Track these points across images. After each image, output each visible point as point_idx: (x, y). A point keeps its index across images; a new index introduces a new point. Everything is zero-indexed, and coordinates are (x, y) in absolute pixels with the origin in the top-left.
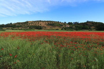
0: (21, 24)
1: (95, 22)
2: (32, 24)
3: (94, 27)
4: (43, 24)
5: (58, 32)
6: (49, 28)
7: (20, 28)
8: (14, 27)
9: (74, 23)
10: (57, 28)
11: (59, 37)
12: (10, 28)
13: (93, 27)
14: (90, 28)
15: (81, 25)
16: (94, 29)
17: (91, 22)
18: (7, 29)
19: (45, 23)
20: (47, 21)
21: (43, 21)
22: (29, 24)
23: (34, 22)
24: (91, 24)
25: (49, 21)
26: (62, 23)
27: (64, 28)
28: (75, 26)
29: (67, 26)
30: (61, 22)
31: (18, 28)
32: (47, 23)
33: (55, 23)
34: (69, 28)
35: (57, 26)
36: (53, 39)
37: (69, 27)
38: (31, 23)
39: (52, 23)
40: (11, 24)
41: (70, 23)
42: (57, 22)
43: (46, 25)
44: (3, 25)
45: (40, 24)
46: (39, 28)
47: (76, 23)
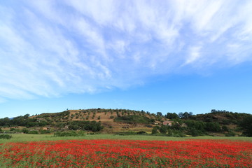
0: (50, 118)
1: (231, 113)
2: (77, 118)
3: (235, 126)
4: (104, 119)
6: (119, 127)
7: (45, 128)
8: (31, 126)
9: (181, 114)
10: (140, 128)
12: (21, 128)
13: (231, 127)
14: (226, 129)
15: (201, 121)
16: (236, 131)
17: (222, 112)
18: (12, 130)
19: (110, 115)
20: (116, 111)
21: (105, 111)
22: (70, 118)
23: (84, 112)
24: (225, 118)
25: (120, 111)
26: (153, 114)
27: (158, 128)
28: (187, 123)
29: (165, 123)
30: (148, 113)
31: (39, 128)
32: (115, 115)
33: (135, 116)
34: (172, 128)
35: (141, 122)
37: (170, 124)
38: (76, 114)
39: (127, 114)
40: (27, 116)
41: (171, 116)
42: (138, 112)
43: (112, 120)
44: (6, 119)
45: (99, 119)
46: (96, 127)
47: (187, 116)
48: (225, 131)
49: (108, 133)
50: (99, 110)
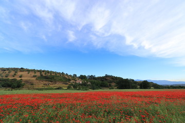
1: (114, 77)
3: (115, 84)
4: (26, 77)
5: (59, 94)
6: (41, 84)
9: (89, 76)
10: (58, 85)
11: (61, 106)
13: (113, 84)
14: (110, 85)
15: (99, 81)
16: (115, 86)
17: (110, 76)
19: (33, 74)
20: (40, 71)
21: (28, 71)
24: (111, 80)
25: (43, 71)
26: (70, 75)
27: (72, 85)
28: (91, 82)
29: (77, 82)
30: (67, 74)
32: (38, 74)
33: (56, 76)
34: (81, 85)
35: (60, 80)
37: (81, 82)
39: (49, 74)
41: (82, 77)
42: (59, 73)
43: (34, 79)
45: (20, 77)
46: (16, 85)
48: (110, 87)
49: (29, 89)
50: (22, 70)
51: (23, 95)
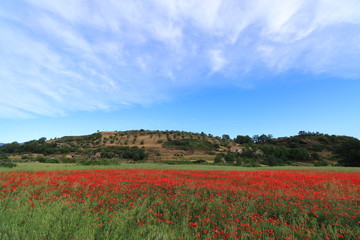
0: (75, 143)
1: (327, 135)
2: (112, 142)
3: (330, 153)
4: (149, 143)
5: (203, 172)
6: (170, 155)
7: (69, 156)
8: (49, 153)
9: (256, 137)
10: (198, 155)
11: (208, 192)
12: (35, 155)
13: (324, 154)
14: (316, 157)
15: (284, 147)
16: (330, 159)
17: (314, 135)
18: (24, 158)
19: (157, 139)
20: (166, 133)
21: (151, 133)
22: (102, 143)
23: (122, 134)
24: (317, 143)
25: (171, 132)
26: (217, 138)
27: (223, 155)
28: (264, 150)
29: (233, 150)
30: (210, 136)
31: (61, 156)
32: (164, 138)
33: (192, 140)
34: (242, 155)
35: (200, 148)
36: (184, 203)
37: (240, 151)
38: (111, 137)
39: (181, 138)
40: (42, 140)
41: (241, 140)
42: (197, 134)
43: (159, 146)
44: (15, 144)
45: (142, 143)
46: (137, 155)
47: (264, 140)
48: (315, 159)
49: (155, 162)
50: (142, 132)
51: (150, 171)
